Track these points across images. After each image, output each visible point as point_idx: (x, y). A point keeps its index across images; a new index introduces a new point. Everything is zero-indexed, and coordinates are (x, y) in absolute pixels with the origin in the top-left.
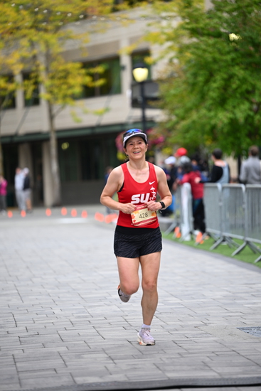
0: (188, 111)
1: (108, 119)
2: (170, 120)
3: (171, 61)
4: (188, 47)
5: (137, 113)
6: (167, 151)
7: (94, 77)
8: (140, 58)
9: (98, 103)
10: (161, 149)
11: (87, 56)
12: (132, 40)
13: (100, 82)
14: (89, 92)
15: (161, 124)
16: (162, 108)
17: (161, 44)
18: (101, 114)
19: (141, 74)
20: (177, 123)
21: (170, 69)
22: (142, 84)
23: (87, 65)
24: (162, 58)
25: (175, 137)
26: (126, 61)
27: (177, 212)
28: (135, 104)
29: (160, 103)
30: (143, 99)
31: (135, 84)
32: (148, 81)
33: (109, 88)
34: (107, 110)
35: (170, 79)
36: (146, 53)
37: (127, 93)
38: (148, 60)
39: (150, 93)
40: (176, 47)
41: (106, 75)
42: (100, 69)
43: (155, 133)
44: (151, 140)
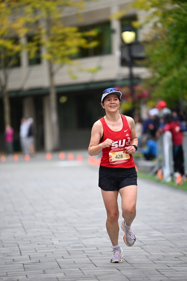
0: (170, 69)
1: (101, 76)
2: (154, 77)
3: (155, 25)
4: (170, 12)
5: (125, 71)
6: (151, 103)
7: (89, 39)
8: (128, 22)
9: (91, 63)
10: (145, 103)
11: (82, 21)
12: (122, 7)
13: (94, 44)
14: (84, 53)
15: (146, 80)
16: (147, 66)
17: (147, 10)
18: (93, 72)
19: (129, 36)
20: (160, 79)
21: (154, 31)
22: (130, 45)
23: (83, 29)
24: (147, 22)
25: (158, 92)
26: (116, 25)
27: (159, 157)
28: (123, 62)
29: (145, 62)
30: (131, 56)
31: (124, 46)
32: (136, 43)
33: (101, 50)
34: (99, 68)
35: (154, 41)
36: (134, 18)
37: (117, 53)
38: (135, 24)
40: (160, 12)
41: (99, 38)
42: (93, 33)
43: (141, 88)
44: (137, 94)
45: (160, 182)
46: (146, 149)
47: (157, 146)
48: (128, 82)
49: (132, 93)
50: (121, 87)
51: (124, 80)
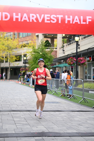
0: (33, 65)
1: (19, 65)
2: (29, 66)
4: (33, 54)
5: (24, 65)
6: (29, 71)
7: (17, 58)
8: (25, 55)
9: (17, 63)
10: (28, 71)
11: (16, 55)
12: (24, 53)
13: (18, 59)
14: (16, 61)
15: (28, 67)
16: (28, 64)
17: (29, 54)
19: (25, 58)
20: (31, 67)
21: (30, 58)
22: (25, 60)
23: (16, 56)
24: (29, 56)
25: (30, 69)
26: (23, 56)
27: (30, 82)
28: (24, 63)
29: (28, 63)
30: (25, 62)
32: (26, 59)
33: (20, 60)
34: (19, 64)
36: (26, 55)
37: (23, 61)
38: (26, 56)
40: (31, 54)
41: (19, 58)
42: (18, 57)
43: (27, 68)
45: (30, 87)
46: (27, 80)
47: (30, 80)
48: (24, 67)
49: (25, 69)
50: (23, 68)
51: (23, 66)
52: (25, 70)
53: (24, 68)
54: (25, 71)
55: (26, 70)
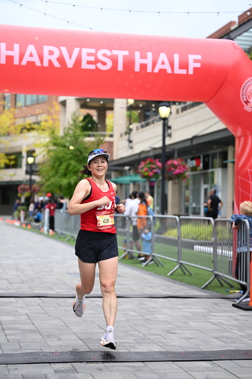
0: (50, 178)
1: (15, 179)
2: (42, 181)
3: (44, 156)
4: (52, 151)
5: (28, 177)
6: (40, 194)
7: (10, 160)
8: (31, 153)
9: (11, 171)
10: (37, 193)
11: (8, 151)
12: (28, 146)
13: (12, 163)
14: (7, 167)
15: (38, 182)
16: (39, 175)
17: (40, 148)
18: (12, 176)
19: (31, 160)
20: (45, 182)
21: (43, 160)
22: (31, 165)
23: (8, 155)
24: (40, 154)
25: (44, 189)
26: (24, 154)
27: (42, 221)
28: (27, 173)
29: (38, 173)
30: (31, 170)
31: (27, 164)
32: (34, 163)
33: (16, 165)
34: (15, 175)
35: (43, 163)
36: (33, 151)
37: (24, 168)
38: (34, 155)
39: (34, 168)
40: (47, 150)
41: (16, 160)
42: (13, 157)
43: (35, 186)
44: (33, 189)
45: (42, 234)
46: (36, 217)
47: (42, 216)
48: (29, 183)
49: (31, 188)
50: (26, 184)
51: (27, 181)
52: (29, 192)
53: (27, 187)
54: (31, 193)
55: (34, 192)
